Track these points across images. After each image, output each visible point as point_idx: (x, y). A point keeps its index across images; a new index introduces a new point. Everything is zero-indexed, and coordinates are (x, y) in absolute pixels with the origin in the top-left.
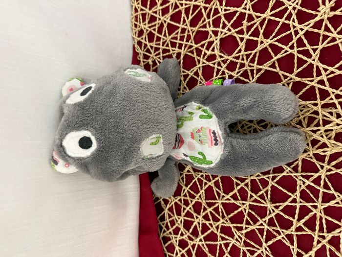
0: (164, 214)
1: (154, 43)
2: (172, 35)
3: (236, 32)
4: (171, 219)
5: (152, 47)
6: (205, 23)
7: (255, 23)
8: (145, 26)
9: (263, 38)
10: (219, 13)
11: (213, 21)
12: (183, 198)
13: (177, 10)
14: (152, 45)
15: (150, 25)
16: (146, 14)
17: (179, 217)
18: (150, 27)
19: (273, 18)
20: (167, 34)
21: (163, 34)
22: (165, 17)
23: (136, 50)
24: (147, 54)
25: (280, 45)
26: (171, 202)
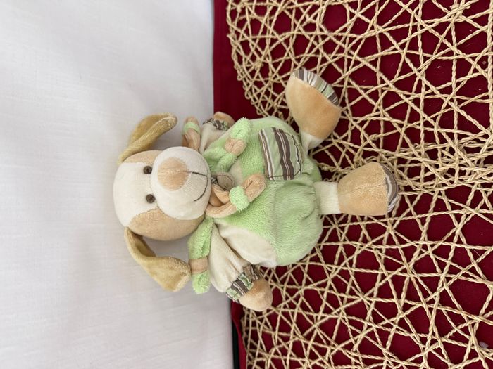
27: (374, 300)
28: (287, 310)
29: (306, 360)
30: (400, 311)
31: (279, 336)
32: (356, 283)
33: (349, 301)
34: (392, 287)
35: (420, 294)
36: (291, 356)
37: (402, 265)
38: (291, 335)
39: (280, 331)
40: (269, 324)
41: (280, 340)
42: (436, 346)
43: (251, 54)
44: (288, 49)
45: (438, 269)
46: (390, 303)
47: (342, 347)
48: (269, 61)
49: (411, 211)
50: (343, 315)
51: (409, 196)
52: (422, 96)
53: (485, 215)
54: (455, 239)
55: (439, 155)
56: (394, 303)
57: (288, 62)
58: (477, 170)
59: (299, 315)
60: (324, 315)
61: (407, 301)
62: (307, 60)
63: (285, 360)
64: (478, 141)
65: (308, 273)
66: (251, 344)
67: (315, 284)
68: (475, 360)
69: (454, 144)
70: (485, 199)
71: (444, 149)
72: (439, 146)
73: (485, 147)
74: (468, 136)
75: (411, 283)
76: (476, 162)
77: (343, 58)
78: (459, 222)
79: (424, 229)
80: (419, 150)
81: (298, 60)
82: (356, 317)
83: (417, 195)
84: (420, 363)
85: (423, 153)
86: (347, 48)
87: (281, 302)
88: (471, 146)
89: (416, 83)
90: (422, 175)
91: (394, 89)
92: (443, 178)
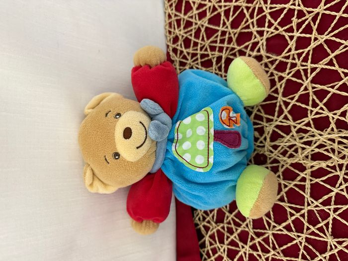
0: (205, 241)
1: (191, 49)
2: (211, 39)
3: (284, 30)
4: (212, 247)
5: (188, 53)
6: (247, 24)
7: (307, 19)
8: (180, 32)
9: (317, 34)
10: (264, 11)
11: (257, 20)
12: (226, 226)
13: (216, 13)
14: (189, 51)
15: (186, 31)
16: (180, 20)
17: (221, 245)
18: (186, 33)
19: (328, 12)
20: (205, 39)
21: (201, 38)
22: (203, 21)
23: (171, 57)
24: (184, 61)
25: (338, 40)
26: (213, 229)
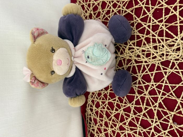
27: (134, 106)
28: (102, 110)
29: (109, 128)
30: (143, 110)
31: (100, 119)
32: (127, 99)
33: (125, 106)
34: (140, 101)
35: (151, 104)
36: (104, 127)
37: (144, 92)
38: (104, 119)
39: (100, 117)
40: (96, 115)
41: (100, 121)
42: (157, 124)
43: (85, 10)
44: (99, 7)
45: (158, 94)
46: (140, 107)
47: (122, 124)
48: (92, 13)
49: (147, 71)
50: (122, 111)
51: (146, 65)
52: (151, 24)
53: (176, 72)
54: (165, 82)
55: (158, 48)
56: (141, 107)
57: (99, 13)
58: (173, 53)
59: (106, 111)
60: (115, 111)
61: (146, 106)
62: (106, 11)
63: (102, 128)
64: (173, 42)
65: (109, 96)
66: (89, 122)
67: (112, 100)
68: (172, 129)
69: (164, 43)
70: (176, 65)
71: (160, 45)
72: (158, 44)
73: (176, 44)
74: (169, 40)
75: (148, 99)
76: (172, 50)
77: (120, 10)
78: (166, 75)
79: (152, 78)
80: (150, 46)
81: (103, 12)
82: (127, 112)
83: (150, 64)
84: (151, 130)
85: (152, 48)
86: (121, 5)
87: (100, 106)
88: (171, 44)
89: (149, 19)
90: (151, 56)
91: (140, 22)
92: (160, 57)
